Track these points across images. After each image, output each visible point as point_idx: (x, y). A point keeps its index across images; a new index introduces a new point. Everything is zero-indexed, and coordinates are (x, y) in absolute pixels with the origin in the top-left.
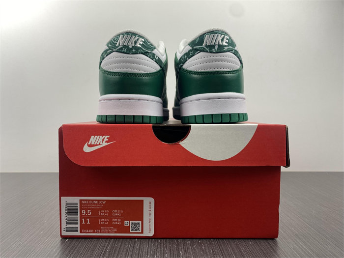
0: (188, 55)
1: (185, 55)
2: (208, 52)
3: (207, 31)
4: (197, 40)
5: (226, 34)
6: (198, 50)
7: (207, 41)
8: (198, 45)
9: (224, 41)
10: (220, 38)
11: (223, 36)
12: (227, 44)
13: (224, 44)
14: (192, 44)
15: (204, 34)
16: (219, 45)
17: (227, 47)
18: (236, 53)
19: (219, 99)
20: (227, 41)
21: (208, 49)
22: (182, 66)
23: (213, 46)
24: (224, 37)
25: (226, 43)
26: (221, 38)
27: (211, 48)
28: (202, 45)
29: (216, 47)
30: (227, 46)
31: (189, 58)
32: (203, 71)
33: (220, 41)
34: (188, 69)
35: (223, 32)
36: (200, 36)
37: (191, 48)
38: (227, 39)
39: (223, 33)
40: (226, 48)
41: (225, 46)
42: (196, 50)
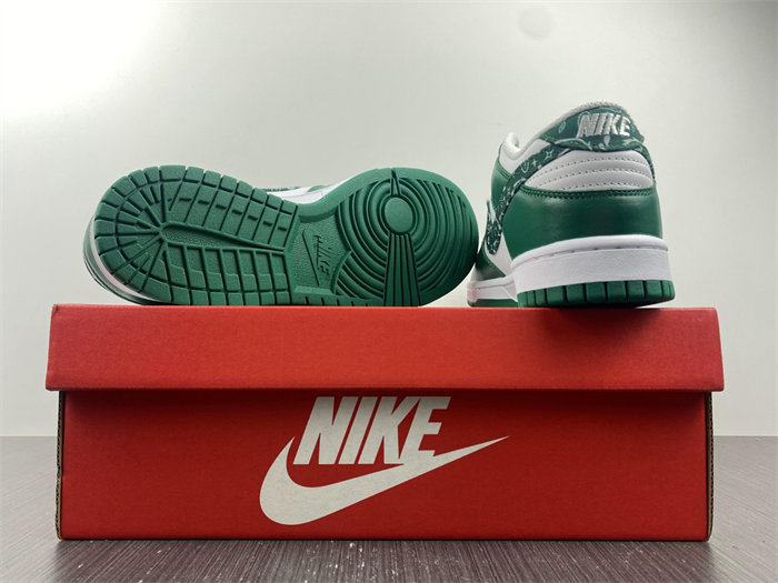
0: (541, 159)
1: (531, 159)
2: (589, 150)
3: (584, 108)
4: (562, 128)
5: (624, 113)
6: (565, 147)
7: (586, 128)
8: (563, 138)
9: (622, 128)
10: (612, 122)
11: (618, 116)
12: (628, 134)
13: (623, 133)
14: (551, 134)
15: (577, 114)
16: (613, 137)
17: (630, 141)
18: (645, 154)
19: (618, 248)
20: (628, 127)
21: (589, 145)
22: (523, 183)
23: (600, 138)
24: (621, 119)
25: (626, 130)
26: (615, 121)
27: (595, 143)
28: (574, 137)
29: (607, 140)
30: (630, 137)
31: (543, 165)
32: (579, 189)
33: (614, 127)
34: (541, 188)
35: (619, 109)
36: (568, 118)
37: (548, 144)
38: (627, 123)
39: (618, 111)
40: (627, 142)
41: (626, 137)
42: (562, 147)
